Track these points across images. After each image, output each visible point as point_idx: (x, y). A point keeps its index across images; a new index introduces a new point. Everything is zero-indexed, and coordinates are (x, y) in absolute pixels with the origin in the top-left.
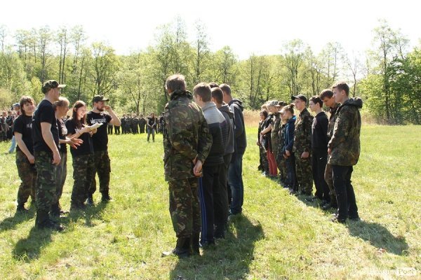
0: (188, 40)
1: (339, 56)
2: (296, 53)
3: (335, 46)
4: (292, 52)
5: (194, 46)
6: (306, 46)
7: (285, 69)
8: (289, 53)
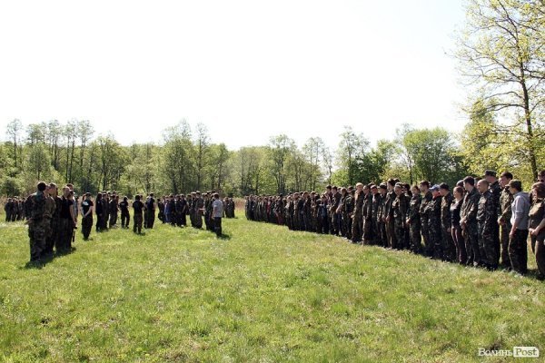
0: (191, 140)
1: (320, 150)
2: (281, 147)
3: (317, 140)
4: (279, 147)
5: (196, 144)
6: (291, 141)
7: (272, 161)
8: (275, 147)
